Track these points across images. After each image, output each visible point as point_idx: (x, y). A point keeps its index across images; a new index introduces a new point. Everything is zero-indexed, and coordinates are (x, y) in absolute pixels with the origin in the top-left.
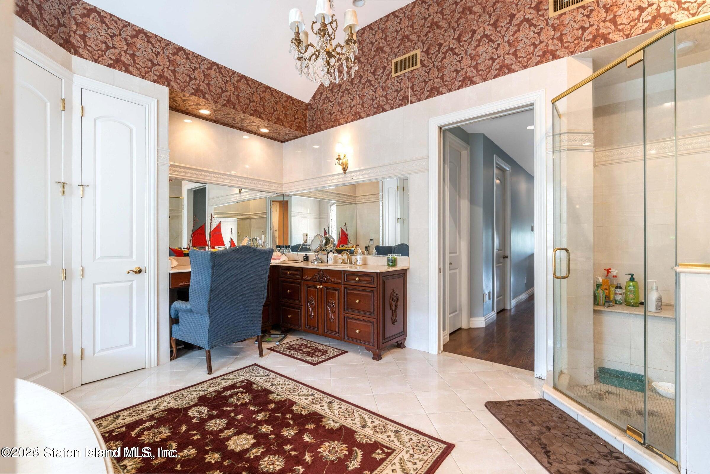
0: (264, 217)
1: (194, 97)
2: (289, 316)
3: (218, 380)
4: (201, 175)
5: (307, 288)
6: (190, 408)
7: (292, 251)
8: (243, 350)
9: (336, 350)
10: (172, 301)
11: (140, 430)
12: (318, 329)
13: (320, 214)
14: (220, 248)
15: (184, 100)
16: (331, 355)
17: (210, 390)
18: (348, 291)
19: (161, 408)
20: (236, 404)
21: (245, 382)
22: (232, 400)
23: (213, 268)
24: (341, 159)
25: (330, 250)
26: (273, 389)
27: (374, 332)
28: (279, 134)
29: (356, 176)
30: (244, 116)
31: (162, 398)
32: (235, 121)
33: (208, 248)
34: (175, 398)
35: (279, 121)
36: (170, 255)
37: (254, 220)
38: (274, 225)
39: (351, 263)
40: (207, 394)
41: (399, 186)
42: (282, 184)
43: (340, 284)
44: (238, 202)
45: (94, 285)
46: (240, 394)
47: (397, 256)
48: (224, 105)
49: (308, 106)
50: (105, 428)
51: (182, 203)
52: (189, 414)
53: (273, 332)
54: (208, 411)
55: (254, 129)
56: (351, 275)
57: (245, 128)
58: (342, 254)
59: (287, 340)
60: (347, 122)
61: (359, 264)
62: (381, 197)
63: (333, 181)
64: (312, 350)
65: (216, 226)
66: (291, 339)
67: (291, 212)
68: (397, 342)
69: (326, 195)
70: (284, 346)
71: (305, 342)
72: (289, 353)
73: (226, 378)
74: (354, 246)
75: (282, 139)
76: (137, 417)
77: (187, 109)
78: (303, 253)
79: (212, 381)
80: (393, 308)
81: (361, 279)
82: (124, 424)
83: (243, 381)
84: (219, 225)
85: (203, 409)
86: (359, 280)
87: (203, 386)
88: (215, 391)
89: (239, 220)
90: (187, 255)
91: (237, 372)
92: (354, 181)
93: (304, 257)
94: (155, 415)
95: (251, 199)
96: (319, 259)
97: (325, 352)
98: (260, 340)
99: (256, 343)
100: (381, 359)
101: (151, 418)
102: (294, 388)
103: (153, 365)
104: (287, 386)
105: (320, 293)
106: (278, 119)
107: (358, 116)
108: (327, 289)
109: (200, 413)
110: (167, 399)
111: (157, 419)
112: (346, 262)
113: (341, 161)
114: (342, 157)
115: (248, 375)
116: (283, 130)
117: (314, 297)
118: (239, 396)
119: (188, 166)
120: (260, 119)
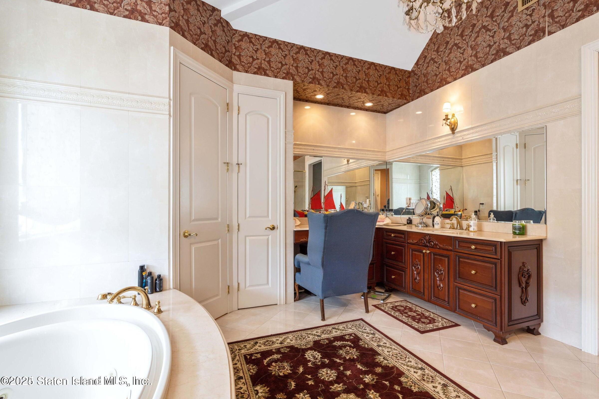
0: (367, 184)
1: (311, 85)
2: (393, 277)
3: (330, 328)
4: (317, 150)
5: (412, 251)
6: (307, 350)
7: (395, 214)
8: (351, 302)
9: (445, 320)
10: (295, 254)
11: (270, 360)
12: (424, 294)
13: (420, 179)
14: (332, 211)
15: (304, 90)
16: (440, 325)
17: (323, 336)
18: (461, 259)
19: (285, 344)
20: (345, 357)
21: (353, 336)
22: (341, 352)
23: (326, 228)
24: (449, 119)
25: (436, 214)
26: (379, 350)
27: (496, 311)
28: (383, 105)
29: (468, 134)
30: (352, 94)
31: (287, 334)
32: (344, 101)
33: (323, 211)
34: (296, 337)
35: (383, 93)
36: (294, 216)
37: (359, 187)
38: (377, 191)
39: (461, 228)
40: (320, 340)
41: (518, 143)
42: (385, 152)
43: (451, 250)
44: (345, 172)
45: (246, 237)
46: (348, 348)
47: (527, 222)
48: (334, 87)
49: (410, 74)
50: (248, 350)
51: (305, 175)
52: (305, 356)
53: (377, 289)
54: (321, 358)
55: (360, 105)
56: (464, 242)
57: (352, 106)
58: (451, 219)
59: (390, 300)
60: (455, 79)
61: (472, 230)
62: (494, 157)
63: (440, 143)
64: (418, 315)
65: (329, 191)
66: (394, 299)
67: (392, 178)
68: (528, 327)
69: (429, 159)
70: (389, 305)
71: (409, 305)
72: (394, 314)
73: (336, 327)
74: (461, 210)
75: (385, 110)
76: (269, 347)
77: (307, 97)
78: (407, 217)
79: (325, 327)
80: (524, 285)
81: (478, 247)
82: (260, 351)
83: (350, 335)
84: (331, 191)
85: (316, 354)
86: (475, 248)
87: (318, 331)
88: (327, 339)
89: (347, 188)
90: (306, 216)
91: (346, 323)
92: (465, 140)
93: (407, 220)
94: (281, 349)
95: (357, 169)
96: (424, 223)
97: (432, 321)
98: (366, 296)
99: (362, 297)
100: (506, 343)
101: (278, 351)
102: (401, 356)
103: (282, 303)
104: (394, 351)
105: (426, 259)
106: (382, 91)
107: (469, 69)
108: (434, 254)
109: (314, 357)
110: (290, 336)
111: (282, 353)
112: (456, 227)
113: (449, 121)
114: (450, 117)
115: (355, 329)
116: (386, 101)
117: (420, 261)
118: (347, 349)
119: (308, 144)
120: (365, 94)
